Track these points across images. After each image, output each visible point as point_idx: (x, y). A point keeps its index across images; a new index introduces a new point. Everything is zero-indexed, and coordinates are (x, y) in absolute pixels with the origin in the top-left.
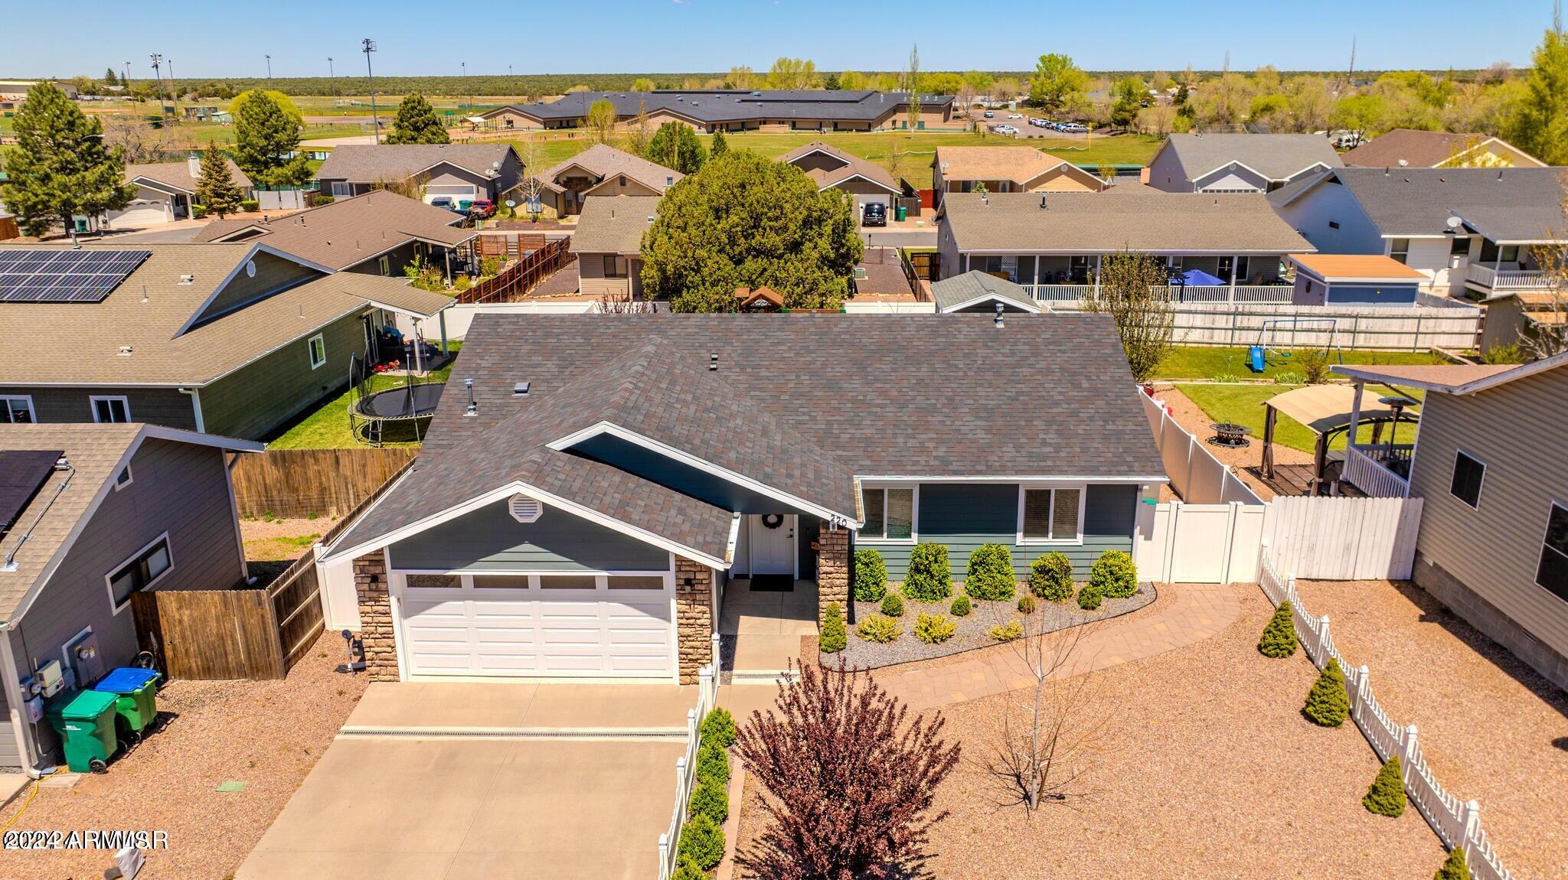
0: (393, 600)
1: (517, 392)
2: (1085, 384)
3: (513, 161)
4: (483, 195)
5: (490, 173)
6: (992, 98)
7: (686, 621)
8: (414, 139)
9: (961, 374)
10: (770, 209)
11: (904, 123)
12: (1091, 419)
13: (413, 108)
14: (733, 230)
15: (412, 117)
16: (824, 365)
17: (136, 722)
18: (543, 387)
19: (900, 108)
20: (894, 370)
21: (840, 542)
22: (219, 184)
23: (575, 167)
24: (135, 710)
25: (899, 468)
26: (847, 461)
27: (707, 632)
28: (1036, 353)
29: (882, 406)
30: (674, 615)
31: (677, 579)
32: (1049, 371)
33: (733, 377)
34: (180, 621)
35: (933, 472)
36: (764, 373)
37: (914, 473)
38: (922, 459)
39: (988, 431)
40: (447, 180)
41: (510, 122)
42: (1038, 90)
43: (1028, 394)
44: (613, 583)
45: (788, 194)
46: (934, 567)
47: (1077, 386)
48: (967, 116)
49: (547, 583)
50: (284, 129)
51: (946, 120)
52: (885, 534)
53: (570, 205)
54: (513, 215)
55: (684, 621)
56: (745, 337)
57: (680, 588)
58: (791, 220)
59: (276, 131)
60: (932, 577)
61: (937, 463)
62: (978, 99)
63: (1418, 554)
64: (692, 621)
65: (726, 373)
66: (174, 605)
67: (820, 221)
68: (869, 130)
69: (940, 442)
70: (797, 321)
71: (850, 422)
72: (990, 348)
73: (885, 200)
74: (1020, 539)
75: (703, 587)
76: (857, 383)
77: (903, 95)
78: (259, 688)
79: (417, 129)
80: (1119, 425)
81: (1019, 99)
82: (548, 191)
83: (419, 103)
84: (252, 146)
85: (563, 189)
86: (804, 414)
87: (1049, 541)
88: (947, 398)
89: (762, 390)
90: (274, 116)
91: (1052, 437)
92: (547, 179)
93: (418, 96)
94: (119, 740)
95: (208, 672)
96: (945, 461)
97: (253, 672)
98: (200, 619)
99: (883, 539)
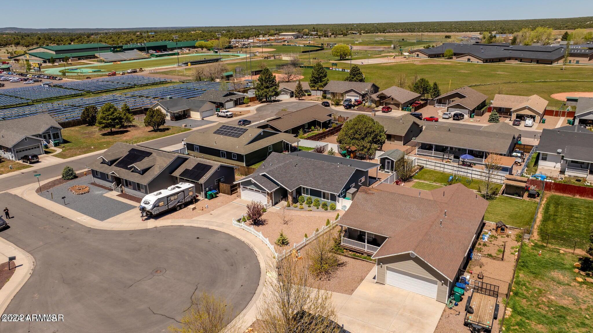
1: (270, 165)
3: (374, 87)
4: (361, 98)
5: (364, 92)
9: (326, 173)
11: (570, 61)
12: (337, 184)
13: (354, 70)
16: (309, 169)
17: (214, 196)
20: (318, 171)
22: (299, 91)
23: (382, 94)
24: (214, 194)
25: (306, 185)
29: (312, 176)
32: (338, 175)
35: (310, 187)
36: (301, 168)
40: (352, 93)
41: (418, 55)
43: (332, 178)
44: (262, 192)
46: (309, 200)
49: (255, 190)
57: (267, 194)
64: (268, 198)
65: (296, 167)
66: (221, 185)
69: (314, 183)
71: (306, 178)
72: (334, 170)
73: (467, 111)
74: (322, 199)
76: (311, 172)
78: (228, 196)
82: (374, 100)
85: (379, 99)
86: (301, 175)
87: (326, 200)
88: (321, 177)
89: (299, 170)
92: (374, 96)
94: (212, 197)
95: (224, 193)
96: (313, 185)
97: (228, 194)
98: (223, 187)
99: (305, 195)
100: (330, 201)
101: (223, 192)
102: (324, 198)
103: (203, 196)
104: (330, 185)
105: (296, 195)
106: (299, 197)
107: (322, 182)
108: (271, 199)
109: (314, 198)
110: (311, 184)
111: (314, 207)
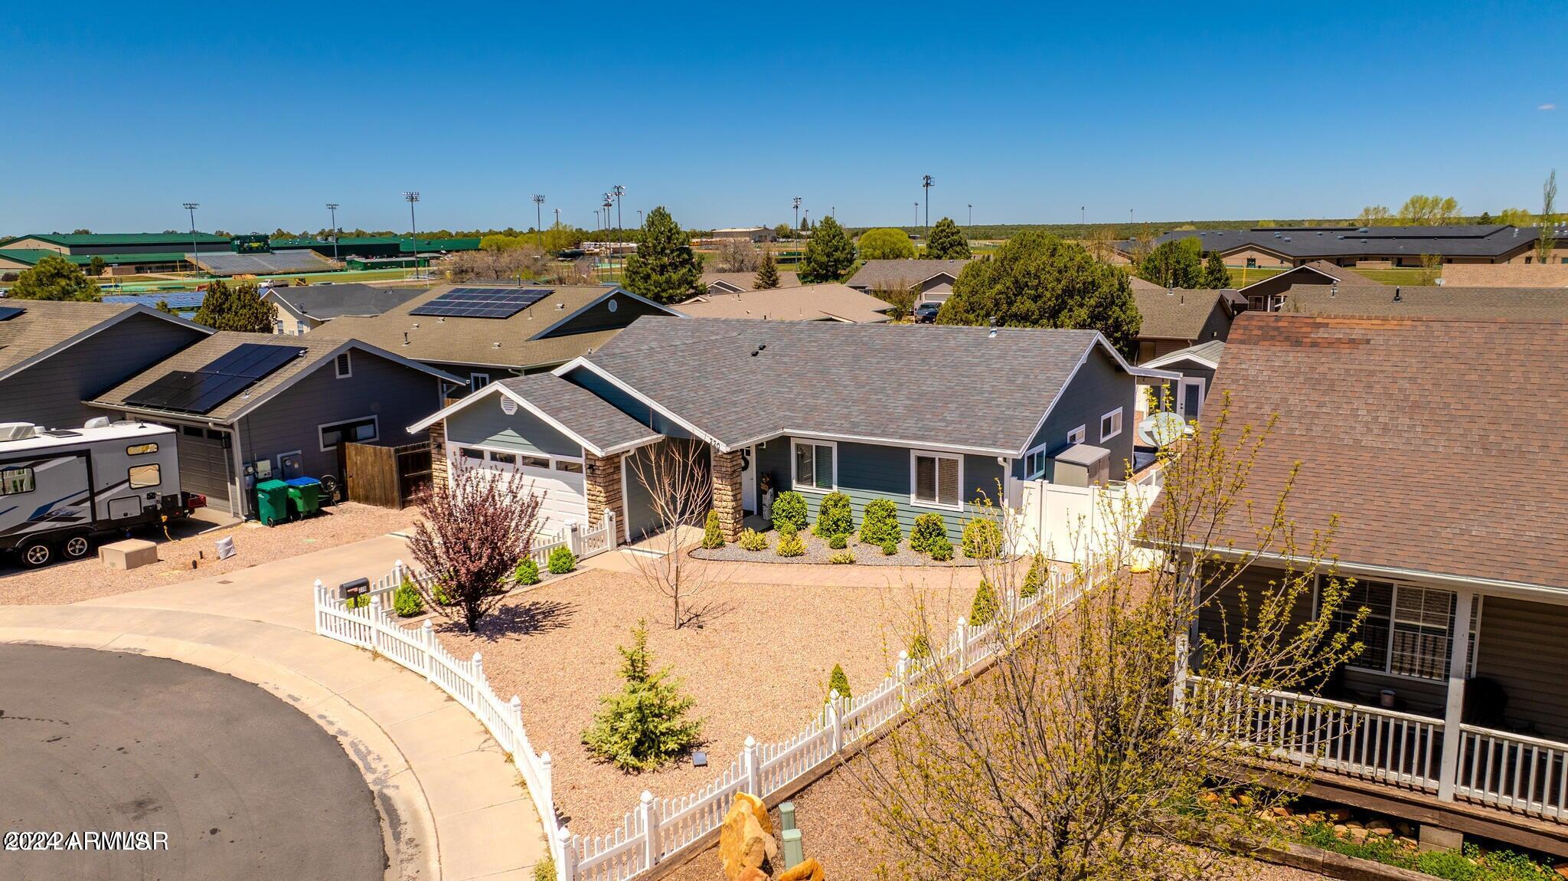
0: (449, 463)
7: (591, 497)
12: (1000, 405)
13: (942, 231)
15: (940, 238)
17: (304, 508)
19: (1536, 243)
20: (878, 362)
21: (725, 465)
24: (300, 498)
25: (818, 426)
26: (787, 419)
27: (603, 508)
30: (586, 491)
31: (587, 465)
34: (356, 463)
35: (846, 431)
37: (833, 430)
38: (840, 423)
44: (558, 465)
49: (525, 461)
52: (814, 484)
57: (588, 471)
61: (851, 425)
64: (594, 498)
66: (354, 452)
74: (913, 500)
75: (597, 472)
76: (843, 370)
83: (948, 226)
86: (787, 388)
87: (936, 504)
88: (899, 383)
91: (953, 417)
94: (287, 513)
95: (367, 499)
96: (855, 425)
97: (387, 502)
98: (365, 464)
99: (813, 488)
100: (961, 506)
101: (361, 492)
102: (926, 490)
103: (235, 505)
104: (962, 415)
105: (761, 493)
106: (776, 495)
107: (906, 407)
108: (613, 499)
109: (860, 500)
110: (846, 417)
111: (863, 545)
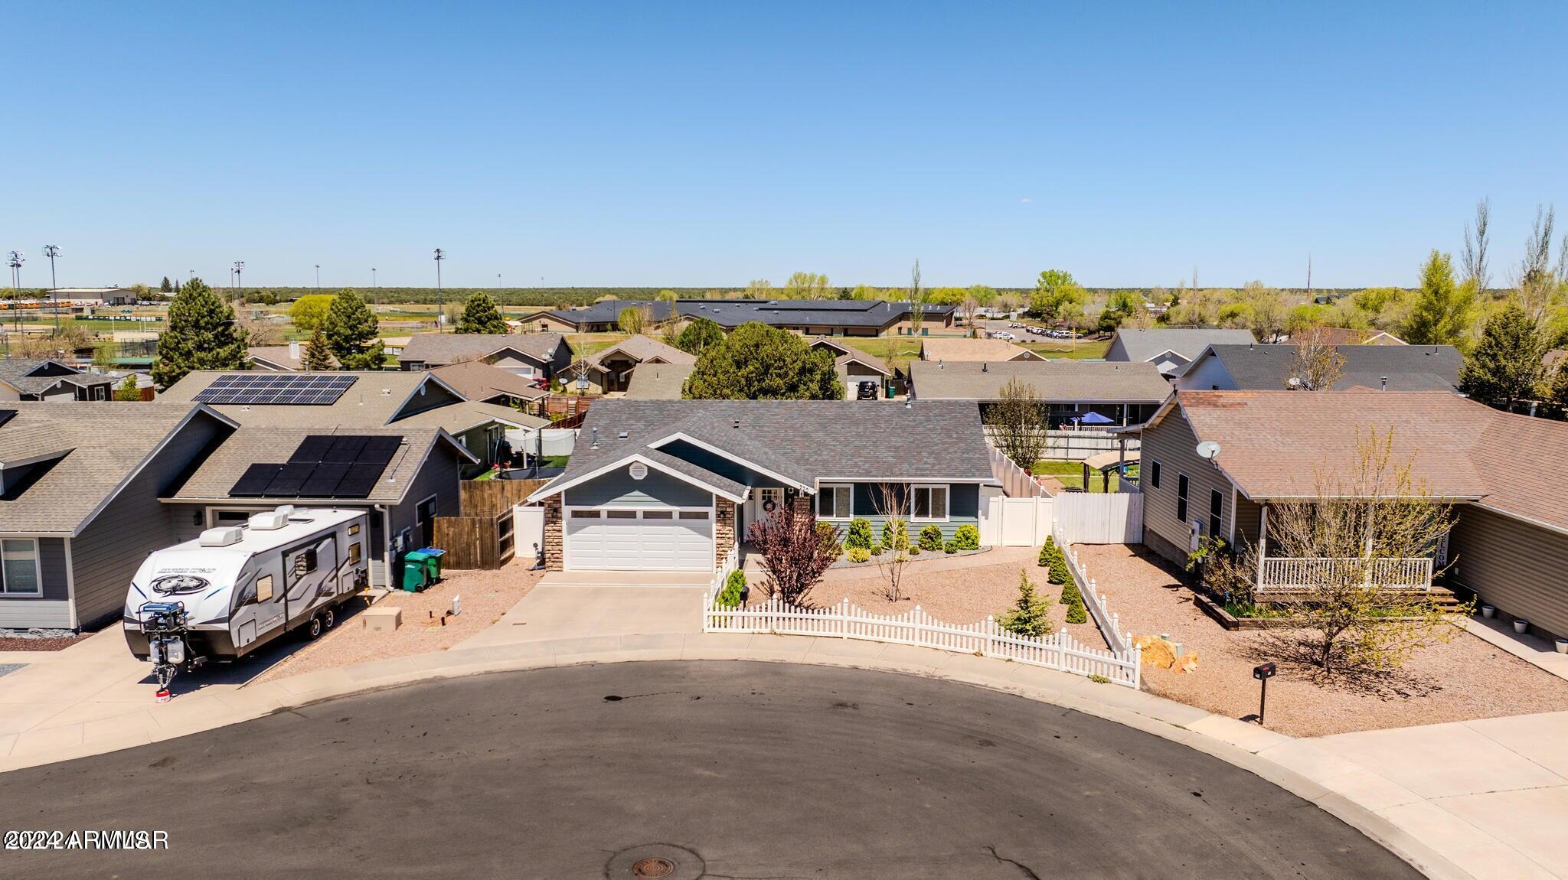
0: (564, 523)
1: (621, 437)
2: (955, 436)
3: (565, 350)
4: (539, 374)
5: (546, 357)
6: (995, 309)
7: (721, 535)
8: (479, 331)
9: (882, 430)
10: (776, 361)
11: (909, 330)
12: (955, 452)
13: (479, 305)
14: (750, 375)
15: (478, 312)
16: (802, 426)
17: (434, 575)
18: (636, 435)
19: (905, 316)
20: (842, 428)
21: (805, 504)
22: (320, 362)
23: (618, 353)
24: (435, 566)
25: (841, 473)
26: (812, 470)
27: (732, 542)
28: (928, 420)
29: (834, 446)
30: (714, 532)
31: (717, 511)
32: (934, 429)
33: (748, 431)
34: (448, 535)
35: (860, 476)
36: (766, 429)
37: (850, 476)
38: (855, 470)
39: (893, 457)
40: (509, 363)
41: (545, 326)
42: (1039, 303)
43: (920, 440)
44: (682, 515)
45: (789, 352)
46: (862, 531)
47: (951, 437)
48: (970, 325)
49: (648, 515)
50: (366, 321)
51: (948, 325)
52: (835, 515)
53: (612, 384)
54: (565, 390)
55: (720, 536)
56: (756, 411)
57: (718, 516)
58: (790, 369)
59: (360, 323)
60: (860, 536)
61: (864, 471)
62: (981, 311)
63: (1144, 526)
64: (724, 536)
65: (744, 429)
66: (446, 525)
67: (811, 371)
68: (877, 336)
69: (866, 462)
70: (786, 404)
71: (816, 453)
72: (902, 418)
73: (877, 380)
74: (913, 518)
75: (730, 516)
76: (821, 434)
77: (908, 305)
78: (485, 575)
79: (480, 322)
80: (971, 455)
81: (1021, 311)
82: (595, 370)
83: (484, 301)
84: (339, 334)
85: (607, 370)
86: (788, 449)
87: (930, 519)
88: (873, 442)
89: (764, 437)
90: (359, 310)
91: (931, 460)
92: (594, 361)
93: (484, 296)
95: (458, 565)
96: (867, 471)
97: (484, 565)
98: (458, 534)
99: (834, 518)
100: (948, 518)
101: (452, 559)
102: (922, 511)
109: (871, 522)
111: (893, 550)
